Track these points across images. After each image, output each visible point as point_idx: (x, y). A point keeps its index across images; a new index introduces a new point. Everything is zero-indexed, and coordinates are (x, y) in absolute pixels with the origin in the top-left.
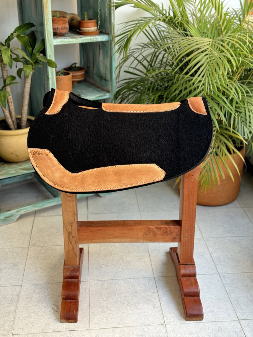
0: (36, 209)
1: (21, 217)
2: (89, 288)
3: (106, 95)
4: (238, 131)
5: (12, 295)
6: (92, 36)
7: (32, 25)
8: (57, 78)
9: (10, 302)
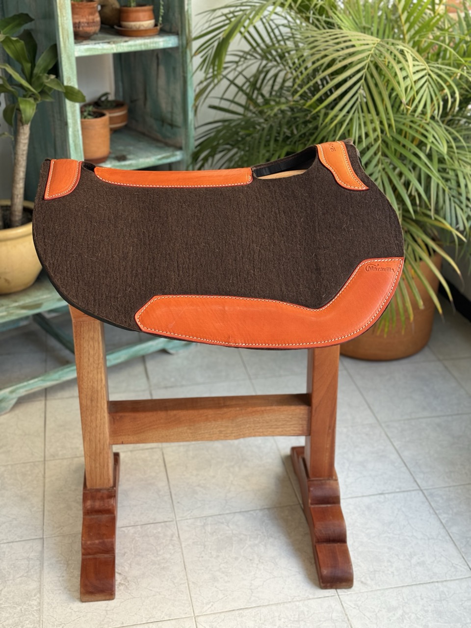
0: (48, 384)
1: (21, 401)
2: (179, 534)
3: (176, 155)
4: (445, 218)
5: (28, 559)
6: (147, 37)
7: (25, 18)
8: (82, 123)
9: (26, 574)
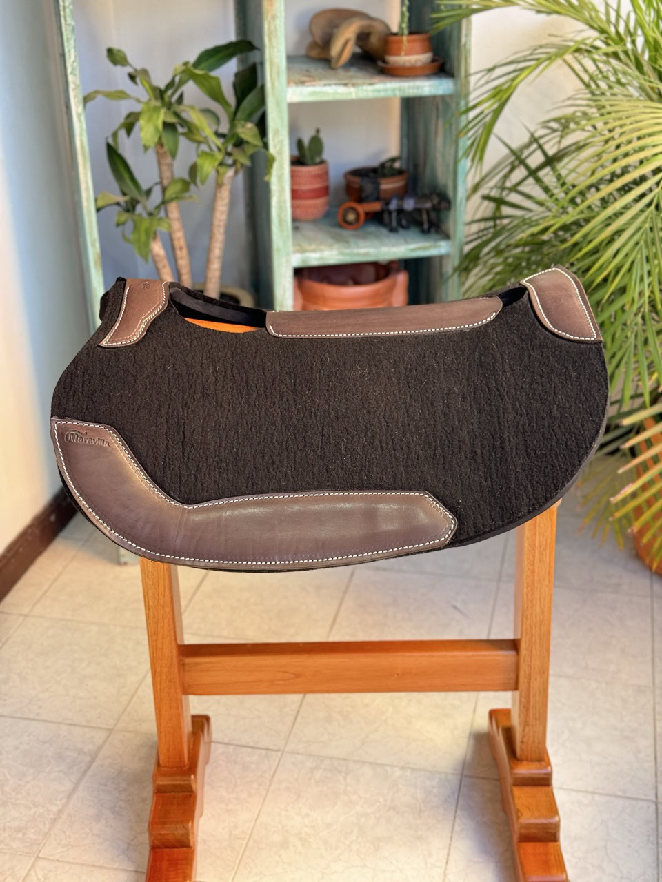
3: (439, 246)
5: (80, 751)
7: (247, 46)
9: (67, 770)
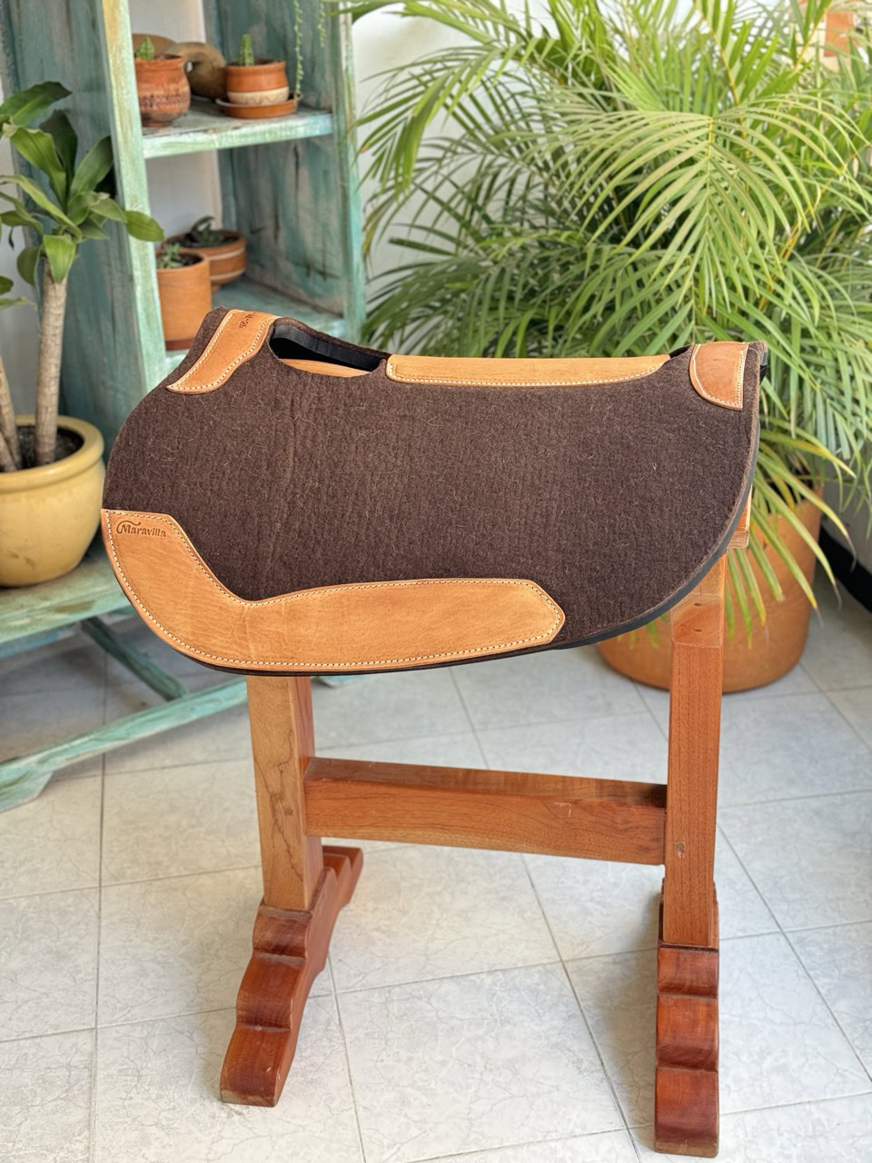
0: (108, 746)
1: (59, 778)
2: (340, 1019)
3: (333, 328)
4: (815, 434)
5: (69, 1067)
6: (276, 119)
7: (55, 90)
8: (160, 276)
9: (64, 1095)
